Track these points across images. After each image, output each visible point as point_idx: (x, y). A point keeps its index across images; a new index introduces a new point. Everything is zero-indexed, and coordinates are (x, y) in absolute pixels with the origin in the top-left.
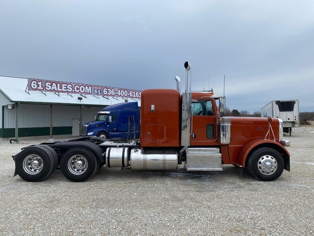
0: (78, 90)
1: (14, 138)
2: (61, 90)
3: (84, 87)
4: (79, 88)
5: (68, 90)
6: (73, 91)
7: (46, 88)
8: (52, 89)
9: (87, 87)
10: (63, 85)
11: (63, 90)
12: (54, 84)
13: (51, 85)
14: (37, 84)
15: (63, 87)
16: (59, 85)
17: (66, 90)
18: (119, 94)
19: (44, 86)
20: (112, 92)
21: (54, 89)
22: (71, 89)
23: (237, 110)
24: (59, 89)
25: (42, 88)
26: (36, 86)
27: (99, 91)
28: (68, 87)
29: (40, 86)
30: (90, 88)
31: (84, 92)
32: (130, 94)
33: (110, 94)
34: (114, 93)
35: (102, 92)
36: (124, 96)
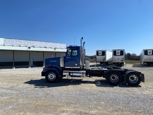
0: (31, 44)
2: (21, 44)
3: (33, 42)
4: (31, 42)
5: (25, 44)
8: (17, 43)
9: (35, 42)
11: (23, 44)
13: (16, 42)
14: (9, 41)
15: (22, 42)
16: (20, 41)
17: (24, 44)
18: (53, 45)
20: (49, 45)
23: (129, 53)
25: (11, 43)
26: (8, 42)
27: (42, 44)
31: (34, 45)
32: (59, 45)
33: (48, 45)
34: (50, 45)
35: (43, 44)
36: (55, 46)
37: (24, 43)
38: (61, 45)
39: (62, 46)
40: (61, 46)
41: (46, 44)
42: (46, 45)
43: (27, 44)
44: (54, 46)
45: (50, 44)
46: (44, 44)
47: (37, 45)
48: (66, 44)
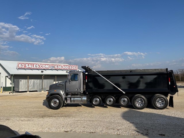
0: (42, 67)
1: (11, 91)
4: (42, 65)
5: (37, 67)
6: (40, 67)
7: (26, 67)
8: (29, 67)
9: (46, 65)
10: (34, 65)
11: (35, 67)
13: (29, 65)
14: (21, 65)
15: (34, 66)
17: (36, 67)
18: (64, 68)
19: (25, 66)
20: (60, 67)
24: (32, 67)
27: (53, 67)
28: (37, 66)
29: (23, 66)
30: (48, 65)
31: (45, 68)
32: (70, 67)
38: (72, 67)
39: (74, 67)
40: (72, 68)
41: (58, 67)
43: (38, 67)
45: (62, 67)
47: (48, 68)
48: (77, 66)
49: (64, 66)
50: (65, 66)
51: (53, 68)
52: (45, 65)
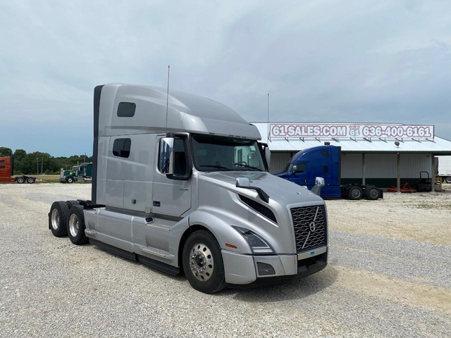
0: (328, 133)
2: (306, 134)
3: (335, 129)
4: (328, 129)
5: (315, 134)
6: (322, 134)
7: (289, 133)
8: (296, 134)
9: (339, 128)
10: (309, 128)
11: (309, 134)
12: (298, 128)
13: (295, 130)
14: (279, 129)
15: (309, 131)
16: (303, 128)
17: (312, 134)
19: (286, 131)
20: (377, 132)
21: (298, 134)
22: (319, 132)
24: (304, 134)
25: (285, 134)
26: (278, 132)
27: (357, 131)
28: (315, 130)
29: (282, 131)
30: (344, 128)
31: (336, 135)
32: (408, 132)
33: (374, 134)
34: (380, 132)
35: (361, 132)
36: (397, 135)
37: (314, 132)
38: (416, 130)
39: (420, 132)
40: (416, 134)
41: (370, 131)
42: (368, 132)
44: (391, 135)
45: (382, 131)
46: (365, 132)
47: (344, 134)
48: (431, 128)
49: (389, 129)
50: (391, 128)
51: (357, 134)
52: (336, 127)
